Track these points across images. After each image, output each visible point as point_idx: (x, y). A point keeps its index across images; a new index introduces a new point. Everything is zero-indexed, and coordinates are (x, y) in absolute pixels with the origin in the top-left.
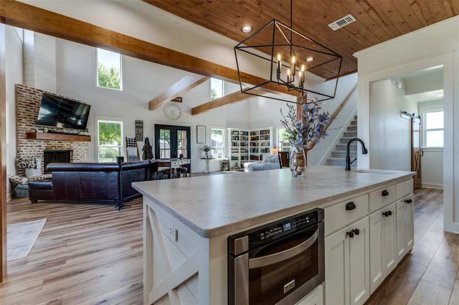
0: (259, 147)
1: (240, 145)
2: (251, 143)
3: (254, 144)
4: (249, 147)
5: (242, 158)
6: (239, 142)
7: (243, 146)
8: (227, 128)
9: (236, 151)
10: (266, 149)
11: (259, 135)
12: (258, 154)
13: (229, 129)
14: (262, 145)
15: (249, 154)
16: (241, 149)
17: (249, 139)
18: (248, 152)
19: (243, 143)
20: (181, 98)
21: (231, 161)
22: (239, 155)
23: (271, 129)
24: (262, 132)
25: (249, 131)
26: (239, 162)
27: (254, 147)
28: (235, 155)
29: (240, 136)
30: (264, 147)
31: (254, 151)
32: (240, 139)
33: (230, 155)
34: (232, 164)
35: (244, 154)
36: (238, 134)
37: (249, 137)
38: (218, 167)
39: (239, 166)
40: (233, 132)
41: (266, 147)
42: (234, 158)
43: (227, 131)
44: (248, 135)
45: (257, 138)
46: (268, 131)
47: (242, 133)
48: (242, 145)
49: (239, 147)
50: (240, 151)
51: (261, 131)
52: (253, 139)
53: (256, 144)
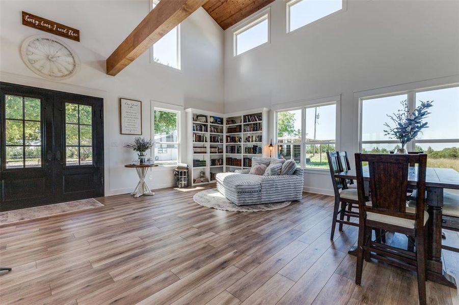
0: (242, 144)
1: (208, 139)
2: (227, 137)
3: (233, 139)
4: (225, 144)
5: (213, 162)
6: (208, 135)
7: (214, 142)
8: (185, 109)
9: (203, 150)
10: (255, 147)
11: (242, 124)
12: (241, 156)
13: (189, 110)
14: (247, 140)
15: (225, 155)
16: (211, 147)
17: (225, 130)
18: (222, 152)
19: (214, 137)
20: (77, 32)
21: (192, 169)
22: (207, 157)
23: (264, 111)
24: (247, 118)
25: (225, 117)
26: (207, 169)
27: (232, 144)
28: (200, 157)
29: (209, 124)
30: (250, 145)
31: (232, 150)
32: (209, 129)
33: (191, 157)
34: (195, 173)
35: (216, 156)
36: (207, 122)
37: (225, 127)
38: (168, 181)
39: (208, 175)
40: (197, 116)
41: (254, 143)
42: (197, 163)
43: (186, 113)
44: (222, 123)
45: (238, 129)
46: (259, 116)
47: (212, 120)
48: (213, 139)
49: (208, 144)
50: (208, 150)
51: (245, 117)
52: (230, 130)
53: (237, 139)
